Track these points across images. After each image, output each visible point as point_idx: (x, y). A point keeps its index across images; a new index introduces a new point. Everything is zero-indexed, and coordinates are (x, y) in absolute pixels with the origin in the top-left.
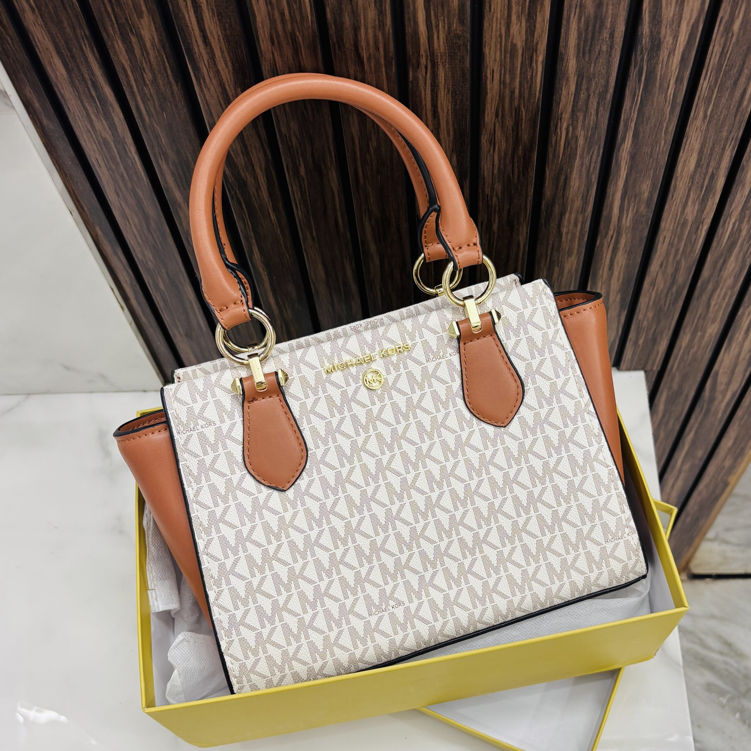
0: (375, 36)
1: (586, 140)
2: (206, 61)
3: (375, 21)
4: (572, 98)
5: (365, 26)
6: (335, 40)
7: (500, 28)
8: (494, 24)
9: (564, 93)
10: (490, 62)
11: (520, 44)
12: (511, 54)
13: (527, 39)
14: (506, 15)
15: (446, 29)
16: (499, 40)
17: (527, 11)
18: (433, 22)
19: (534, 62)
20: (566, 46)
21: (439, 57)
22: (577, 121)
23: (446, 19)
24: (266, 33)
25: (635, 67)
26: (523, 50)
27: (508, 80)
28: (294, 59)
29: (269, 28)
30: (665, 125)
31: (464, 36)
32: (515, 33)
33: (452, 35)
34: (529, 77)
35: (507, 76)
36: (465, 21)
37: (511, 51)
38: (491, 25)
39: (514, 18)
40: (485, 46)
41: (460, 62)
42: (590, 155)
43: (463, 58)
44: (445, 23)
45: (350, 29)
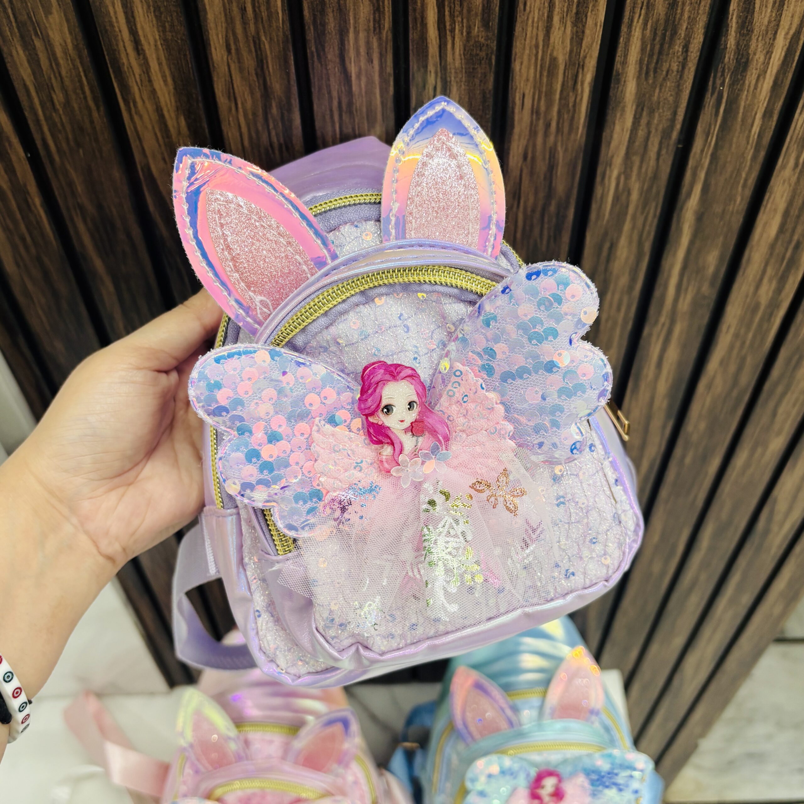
0: (368, 44)
1: (641, 194)
2: (137, 76)
3: (369, 21)
4: (628, 136)
5: (355, 28)
6: (313, 49)
7: (537, 35)
8: (529, 29)
9: (618, 128)
10: (520, 83)
11: (562, 59)
12: (549, 71)
13: (571, 51)
14: (546, 15)
15: (465, 34)
16: (534, 52)
17: (574, 11)
18: (448, 24)
19: (579, 84)
20: (624, 63)
21: (453, 75)
22: (631, 168)
23: (465, 21)
24: (220, 36)
25: (712, 96)
26: (566, 66)
27: (543, 108)
28: (257, 74)
29: (224, 29)
30: (744, 175)
31: (487, 45)
32: (556, 43)
33: (471, 43)
34: (571, 105)
35: (543, 102)
36: (491, 24)
37: (549, 67)
38: (524, 30)
39: (556, 19)
40: (515, 60)
41: (481, 81)
42: (645, 214)
43: (485, 76)
44: (463, 26)
45: (334, 33)
